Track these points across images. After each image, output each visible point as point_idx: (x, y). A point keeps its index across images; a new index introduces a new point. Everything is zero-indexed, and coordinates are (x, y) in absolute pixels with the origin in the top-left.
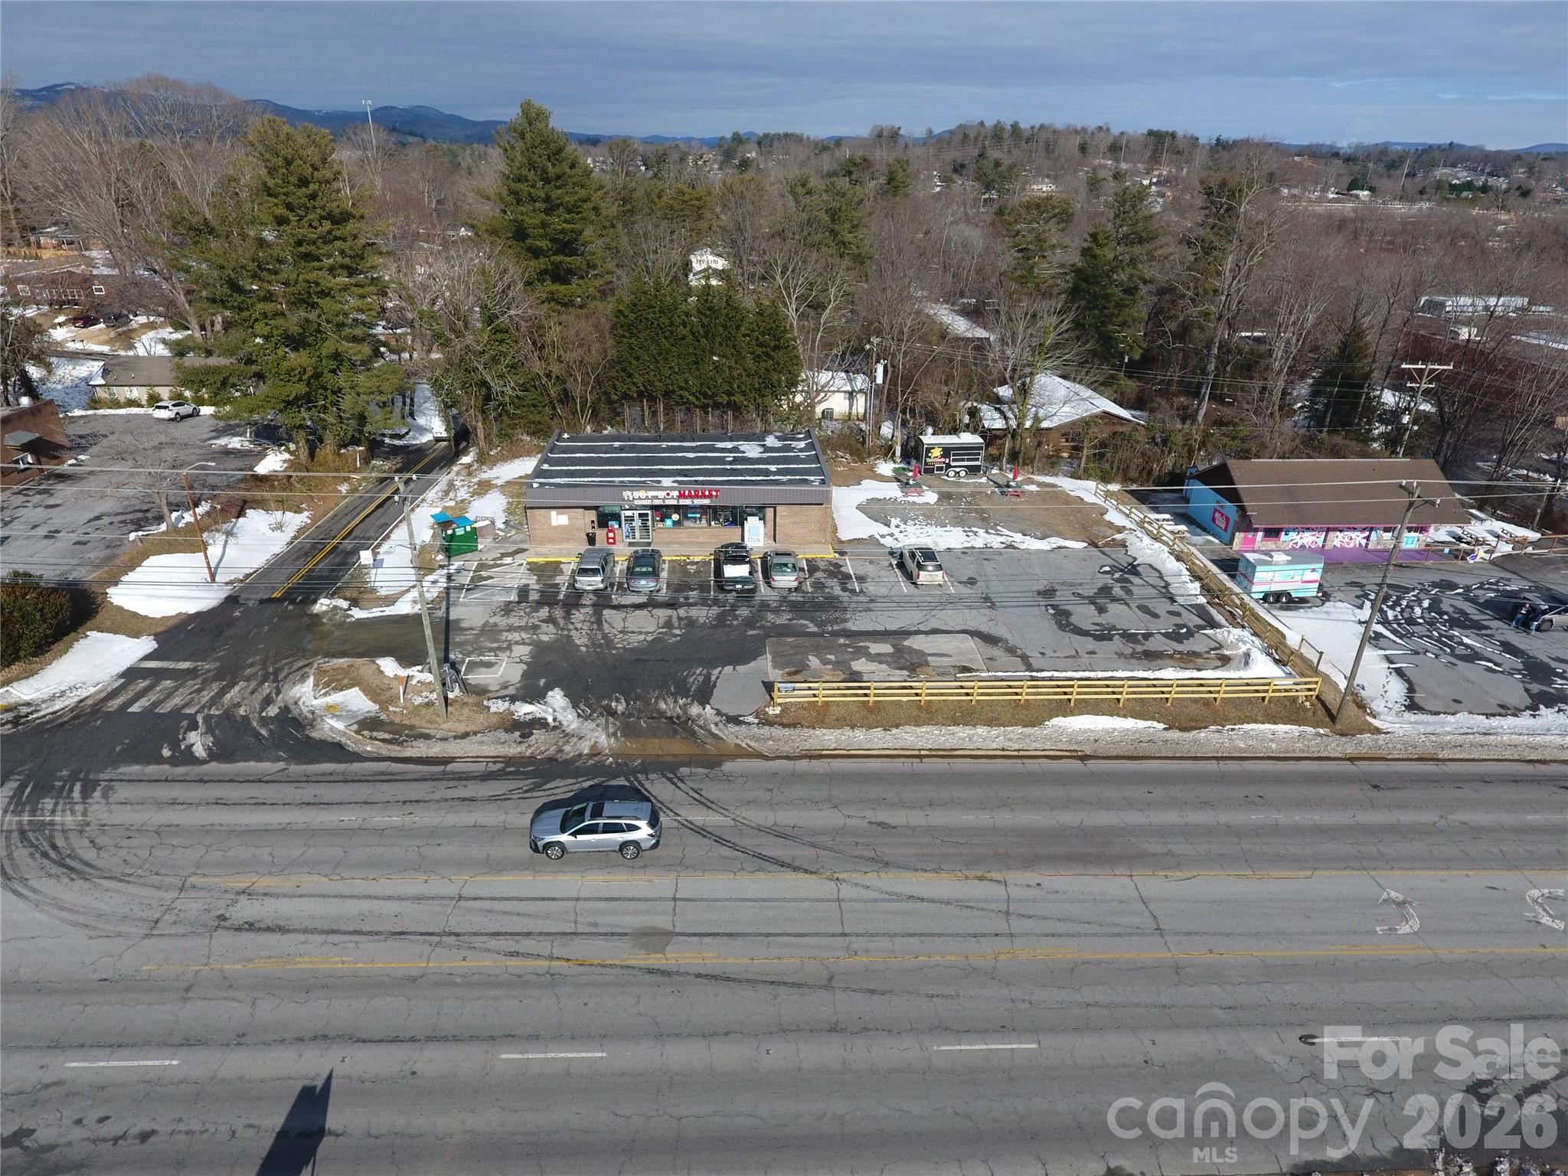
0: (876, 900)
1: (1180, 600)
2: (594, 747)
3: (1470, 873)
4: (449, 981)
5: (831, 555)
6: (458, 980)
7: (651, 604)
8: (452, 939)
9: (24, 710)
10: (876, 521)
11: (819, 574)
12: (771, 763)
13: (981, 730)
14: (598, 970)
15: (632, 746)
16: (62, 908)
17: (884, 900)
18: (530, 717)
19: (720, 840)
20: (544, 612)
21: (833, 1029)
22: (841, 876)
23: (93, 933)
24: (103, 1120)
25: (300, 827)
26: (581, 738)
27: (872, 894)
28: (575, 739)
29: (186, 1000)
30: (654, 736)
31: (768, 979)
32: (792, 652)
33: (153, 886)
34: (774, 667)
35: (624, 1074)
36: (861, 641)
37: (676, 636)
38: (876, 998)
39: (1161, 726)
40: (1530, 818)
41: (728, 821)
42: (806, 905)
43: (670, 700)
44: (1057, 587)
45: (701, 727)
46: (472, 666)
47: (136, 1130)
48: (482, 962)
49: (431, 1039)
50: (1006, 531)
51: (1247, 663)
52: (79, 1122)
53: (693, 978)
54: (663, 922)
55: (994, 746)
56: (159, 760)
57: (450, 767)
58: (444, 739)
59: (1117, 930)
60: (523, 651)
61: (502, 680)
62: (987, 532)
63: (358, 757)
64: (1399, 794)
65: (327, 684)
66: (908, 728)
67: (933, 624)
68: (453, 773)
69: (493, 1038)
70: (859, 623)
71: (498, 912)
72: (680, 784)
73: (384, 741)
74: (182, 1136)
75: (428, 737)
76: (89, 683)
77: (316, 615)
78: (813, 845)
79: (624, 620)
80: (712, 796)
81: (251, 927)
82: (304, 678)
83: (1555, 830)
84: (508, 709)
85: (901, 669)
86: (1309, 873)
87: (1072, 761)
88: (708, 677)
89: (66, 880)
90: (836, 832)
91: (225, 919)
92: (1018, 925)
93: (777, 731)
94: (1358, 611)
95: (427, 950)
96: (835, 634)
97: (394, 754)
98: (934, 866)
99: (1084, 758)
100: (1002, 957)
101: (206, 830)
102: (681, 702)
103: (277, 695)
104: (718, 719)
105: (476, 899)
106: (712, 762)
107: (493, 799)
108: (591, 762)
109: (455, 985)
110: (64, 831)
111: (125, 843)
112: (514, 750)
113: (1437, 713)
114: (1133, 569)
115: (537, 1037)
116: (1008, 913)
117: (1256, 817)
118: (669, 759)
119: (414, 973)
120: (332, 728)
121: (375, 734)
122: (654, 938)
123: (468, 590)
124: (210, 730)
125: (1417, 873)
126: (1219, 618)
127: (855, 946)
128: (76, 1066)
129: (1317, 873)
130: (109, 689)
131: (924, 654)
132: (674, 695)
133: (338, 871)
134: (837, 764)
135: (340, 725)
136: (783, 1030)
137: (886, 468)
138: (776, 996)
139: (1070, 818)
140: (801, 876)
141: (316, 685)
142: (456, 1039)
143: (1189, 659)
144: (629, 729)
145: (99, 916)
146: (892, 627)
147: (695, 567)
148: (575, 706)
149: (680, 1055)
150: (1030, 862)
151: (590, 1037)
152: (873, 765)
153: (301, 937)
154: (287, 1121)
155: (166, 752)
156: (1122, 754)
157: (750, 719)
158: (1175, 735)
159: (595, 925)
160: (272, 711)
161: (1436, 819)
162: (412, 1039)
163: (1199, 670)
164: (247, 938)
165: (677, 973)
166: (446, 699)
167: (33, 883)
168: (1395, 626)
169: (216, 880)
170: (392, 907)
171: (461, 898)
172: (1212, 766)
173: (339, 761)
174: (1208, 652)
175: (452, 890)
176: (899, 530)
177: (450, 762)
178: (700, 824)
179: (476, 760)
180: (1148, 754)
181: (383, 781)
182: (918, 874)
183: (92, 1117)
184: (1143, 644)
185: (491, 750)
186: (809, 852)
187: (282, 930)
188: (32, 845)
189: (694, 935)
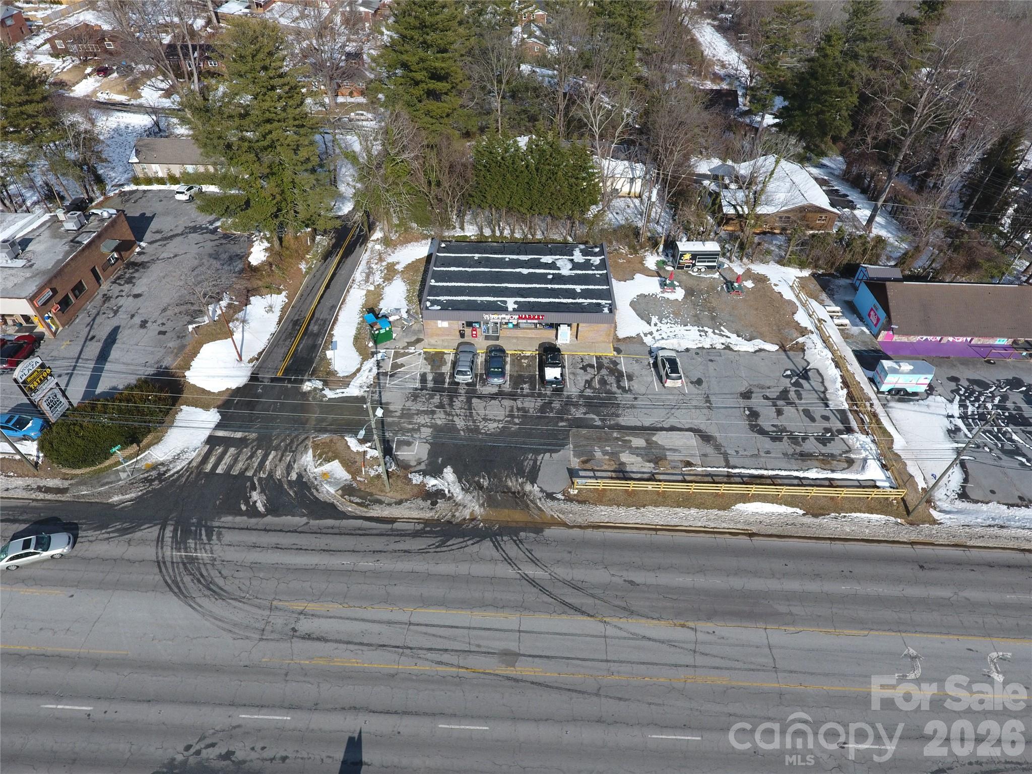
0: (625, 638)
1: (832, 407)
2: (472, 513)
3: (960, 638)
4: (410, 678)
5: (612, 354)
6: (414, 678)
7: (500, 395)
8: (408, 651)
9: (163, 469)
10: (642, 319)
11: (604, 372)
12: (571, 531)
13: (693, 511)
14: (482, 676)
15: (493, 514)
16: (216, 619)
17: (629, 639)
18: (435, 488)
19: (543, 590)
20: (436, 400)
21: (600, 721)
22: (607, 620)
23: (235, 636)
24: (263, 748)
25: (323, 567)
26: (465, 507)
27: (624, 634)
28: (461, 508)
29: (287, 681)
30: (505, 507)
31: (568, 687)
32: (585, 443)
33: (256, 606)
34: (575, 456)
35: (497, 741)
36: (628, 435)
37: (516, 424)
38: (622, 703)
39: (801, 512)
40: (1010, 597)
41: (546, 575)
42: (588, 639)
43: (514, 479)
44: (754, 389)
45: (531, 501)
46: (401, 443)
47: (278, 756)
48: (425, 667)
49: (405, 713)
50: (727, 333)
51: (863, 468)
52: (253, 749)
53: (529, 684)
54: (513, 646)
55: (700, 524)
56: (240, 513)
57: (396, 525)
58: (389, 504)
59: (752, 667)
60: (426, 432)
61: (417, 457)
62: (714, 332)
63: (344, 516)
64: (934, 574)
65: (320, 456)
66: (650, 508)
67: (672, 421)
68: (398, 530)
69: (434, 715)
70: (627, 419)
71: (430, 635)
72: (521, 546)
73: (357, 504)
74: (299, 760)
75: (380, 502)
76: (191, 448)
77: (305, 393)
78: (593, 596)
79: (485, 408)
80: (537, 554)
81: (308, 637)
82: (306, 449)
83: (1020, 607)
84: (422, 482)
85: (650, 461)
86: (866, 633)
87: (744, 537)
88: (535, 461)
89: (213, 600)
90: (606, 587)
91: (296, 631)
92: (700, 660)
93: (576, 507)
94: (949, 405)
95: (397, 657)
96: (611, 427)
97: (364, 514)
98: (658, 615)
99: (751, 535)
100: (689, 681)
101: (275, 567)
102: (520, 481)
103: (294, 462)
104: (541, 495)
105: (418, 625)
106: (538, 528)
107: (420, 552)
108: (471, 525)
109: (412, 680)
110: (205, 564)
111: (236, 574)
112: (428, 515)
113: (977, 502)
114: (805, 374)
115: (455, 715)
116: (695, 651)
117: (844, 588)
118: (514, 524)
119: (392, 672)
120: (328, 491)
121: (352, 498)
122: (509, 656)
123: (391, 376)
124: (263, 491)
125: (929, 636)
126: (854, 424)
127: (612, 669)
128: (244, 716)
129: (872, 632)
130: (203, 454)
131: (664, 449)
132: (516, 475)
133: (346, 601)
134: (609, 533)
135: (332, 490)
136: (574, 720)
137: (651, 260)
138: (571, 699)
139: (737, 583)
140: (585, 618)
141: (314, 456)
142: (417, 714)
143: (827, 461)
144: (490, 502)
145: (235, 625)
146: (647, 424)
147: (526, 361)
148: (460, 481)
149: (525, 731)
150: (711, 616)
151: (480, 717)
152: (628, 535)
153: (335, 645)
154: (345, 756)
155: (243, 507)
156: (775, 533)
157: (560, 496)
158: (809, 520)
159: (479, 646)
160: (294, 476)
161: (952, 595)
162: (396, 713)
163: (833, 471)
164: (309, 644)
165: (522, 681)
166: (387, 471)
167: (198, 600)
168: (970, 420)
169: (287, 604)
170: (376, 628)
171: (410, 624)
172: (826, 545)
173: (336, 519)
174: (841, 455)
175: (405, 618)
176: (656, 328)
177: (395, 522)
178: (531, 577)
179: (408, 520)
180: (790, 534)
181: (360, 535)
182: (650, 620)
183: (258, 746)
184: (801, 446)
185: (415, 514)
186: (590, 601)
187: (326, 640)
188: (191, 574)
189: (530, 656)
